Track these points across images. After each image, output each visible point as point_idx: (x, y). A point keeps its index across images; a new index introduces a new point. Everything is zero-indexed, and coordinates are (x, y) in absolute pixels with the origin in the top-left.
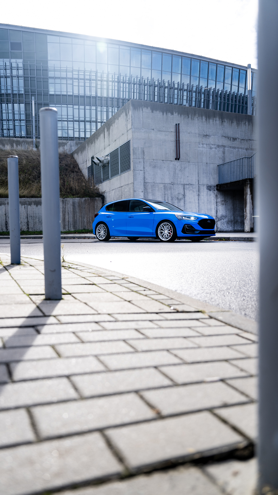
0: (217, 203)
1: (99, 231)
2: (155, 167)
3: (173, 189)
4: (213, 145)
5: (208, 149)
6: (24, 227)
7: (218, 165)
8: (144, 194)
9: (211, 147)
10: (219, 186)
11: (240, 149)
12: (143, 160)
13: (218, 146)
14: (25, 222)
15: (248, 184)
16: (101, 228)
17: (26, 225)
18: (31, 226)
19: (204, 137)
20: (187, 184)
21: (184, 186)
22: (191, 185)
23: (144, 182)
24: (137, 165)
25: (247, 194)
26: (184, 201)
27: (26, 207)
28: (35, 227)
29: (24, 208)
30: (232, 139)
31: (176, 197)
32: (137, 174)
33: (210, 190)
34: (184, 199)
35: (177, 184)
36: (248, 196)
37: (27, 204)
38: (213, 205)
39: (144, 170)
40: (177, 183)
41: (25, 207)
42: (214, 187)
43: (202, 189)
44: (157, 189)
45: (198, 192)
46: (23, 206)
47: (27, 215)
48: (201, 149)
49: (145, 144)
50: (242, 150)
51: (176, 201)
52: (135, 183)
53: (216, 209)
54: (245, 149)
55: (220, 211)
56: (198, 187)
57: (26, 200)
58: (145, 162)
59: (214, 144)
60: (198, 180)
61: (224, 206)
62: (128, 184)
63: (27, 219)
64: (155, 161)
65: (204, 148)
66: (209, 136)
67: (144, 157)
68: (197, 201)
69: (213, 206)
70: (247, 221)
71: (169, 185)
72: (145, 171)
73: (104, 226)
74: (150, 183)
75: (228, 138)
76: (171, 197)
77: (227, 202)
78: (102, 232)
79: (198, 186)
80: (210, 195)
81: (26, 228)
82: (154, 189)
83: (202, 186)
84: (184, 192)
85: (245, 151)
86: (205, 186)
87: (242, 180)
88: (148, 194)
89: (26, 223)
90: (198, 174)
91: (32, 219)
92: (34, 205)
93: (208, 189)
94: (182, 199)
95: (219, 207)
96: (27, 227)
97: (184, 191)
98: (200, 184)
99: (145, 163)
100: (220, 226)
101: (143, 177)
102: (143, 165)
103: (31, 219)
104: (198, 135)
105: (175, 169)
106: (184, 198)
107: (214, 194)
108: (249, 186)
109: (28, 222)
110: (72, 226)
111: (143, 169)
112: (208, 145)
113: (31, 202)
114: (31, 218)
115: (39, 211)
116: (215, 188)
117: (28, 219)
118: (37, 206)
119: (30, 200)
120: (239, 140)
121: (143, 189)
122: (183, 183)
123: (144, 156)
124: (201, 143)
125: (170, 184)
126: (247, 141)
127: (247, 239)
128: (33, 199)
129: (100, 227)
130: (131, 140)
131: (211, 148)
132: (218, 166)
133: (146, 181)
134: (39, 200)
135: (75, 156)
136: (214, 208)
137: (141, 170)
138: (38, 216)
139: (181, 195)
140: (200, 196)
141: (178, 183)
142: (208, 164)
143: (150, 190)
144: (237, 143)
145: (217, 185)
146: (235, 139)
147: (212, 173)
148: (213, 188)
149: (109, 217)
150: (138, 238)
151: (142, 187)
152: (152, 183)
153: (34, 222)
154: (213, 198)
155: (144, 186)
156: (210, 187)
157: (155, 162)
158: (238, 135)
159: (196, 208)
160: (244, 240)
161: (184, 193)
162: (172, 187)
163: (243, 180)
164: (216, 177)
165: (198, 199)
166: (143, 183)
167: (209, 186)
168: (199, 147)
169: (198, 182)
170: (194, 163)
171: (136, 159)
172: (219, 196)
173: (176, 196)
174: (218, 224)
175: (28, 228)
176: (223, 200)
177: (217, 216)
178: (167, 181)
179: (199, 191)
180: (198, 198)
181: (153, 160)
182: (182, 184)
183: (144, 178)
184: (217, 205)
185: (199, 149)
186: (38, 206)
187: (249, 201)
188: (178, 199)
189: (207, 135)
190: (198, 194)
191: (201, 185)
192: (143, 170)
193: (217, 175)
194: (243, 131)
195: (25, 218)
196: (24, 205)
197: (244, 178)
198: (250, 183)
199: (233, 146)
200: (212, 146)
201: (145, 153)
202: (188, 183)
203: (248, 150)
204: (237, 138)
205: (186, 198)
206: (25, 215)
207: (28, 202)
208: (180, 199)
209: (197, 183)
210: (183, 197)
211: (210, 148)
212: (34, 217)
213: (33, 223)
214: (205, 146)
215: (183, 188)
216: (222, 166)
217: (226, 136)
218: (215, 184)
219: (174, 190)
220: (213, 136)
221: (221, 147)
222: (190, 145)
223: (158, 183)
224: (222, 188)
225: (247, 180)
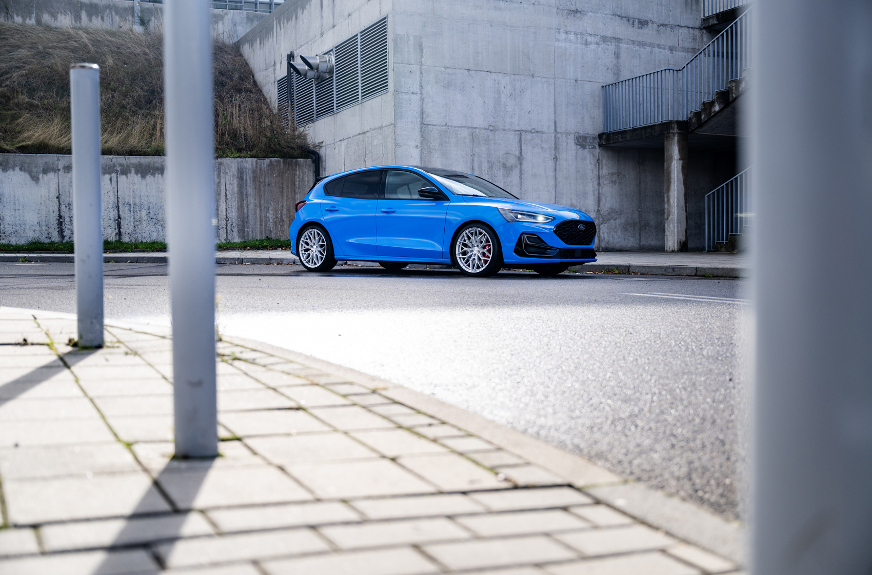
0: (599, 179)
1: (307, 247)
2: (448, 85)
3: (493, 142)
4: (591, 35)
5: (579, 45)
6: (109, 231)
7: (604, 85)
8: (422, 153)
9: (586, 39)
10: (604, 137)
11: (656, 49)
12: (418, 67)
13: (605, 39)
14: (112, 218)
15: (674, 134)
16: (313, 240)
17: (114, 225)
18: (127, 227)
19: (569, 14)
20: (526, 131)
21: (521, 134)
22: (537, 132)
23: (422, 123)
24: (403, 79)
25: (671, 158)
26: (521, 174)
27: (114, 179)
28: (138, 231)
29: (109, 182)
30: (636, 23)
31: (500, 162)
32: (404, 102)
33: (583, 147)
34: (519, 166)
35: (504, 130)
36: (673, 163)
37: (117, 172)
38: (591, 185)
39: (421, 93)
40: (502, 127)
41: (111, 180)
42: (594, 138)
43: (564, 144)
44: (454, 140)
45: (553, 152)
46: (107, 177)
47: (118, 201)
48: (562, 44)
49: (424, 26)
50: (661, 50)
51: (501, 173)
52: (399, 125)
53: (596, 193)
54: (667, 47)
55: (608, 198)
56: (555, 137)
57: (114, 160)
58: (423, 71)
59: (593, 33)
60: (555, 121)
61: (616, 186)
62: (381, 128)
63: (116, 210)
64: (448, 71)
65: (570, 41)
66: (581, 14)
67: (423, 60)
68: (551, 174)
69: (591, 187)
70: (671, 226)
71: (483, 131)
72: (424, 96)
73: (318, 234)
74: (435, 125)
75: (628, 20)
76: (489, 162)
77: (624, 176)
78: (315, 250)
79: (553, 135)
80: (584, 159)
81: (114, 234)
82: (447, 140)
83: (564, 136)
84: (521, 149)
85: (668, 52)
86: (572, 136)
87: (660, 124)
88: (430, 152)
89: (115, 220)
90: (555, 106)
91: (130, 211)
92: (137, 173)
93: (579, 145)
94: (516, 166)
95: (604, 190)
96: (117, 231)
97: (521, 146)
98: (559, 130)
99: (424, 74)
100: (606, 236)
101: (419, 109)
102: (419, 79)
103: (127, 211)
104: (555, 10)
105: (499, 93)
106: (521, 164)
107: (594, 155)
108: (676, 138)
109: (119, 217)
110: (235, 230)
111: (418, 90)
112: (579, 36)
113: (128, 166)
114: (127, 207)
115: (149, 191)
116: (596, 141)
117: (119, 211)
118: (143, 177)
119: (124, 162)
120: (655, 25)
121: (419, 139)
122: (517, 128)
123: (422, 56)
124: (562, 30)
125: (485, 129)
126: (672, 28)
127: (671, 270)
128: (134, 160)
129: (309, 236)
130: (390, 16)
131: (587, 44)
132: (603, 87)
133: (427, 120)
134: (149, 162)
135: (246, 50)
136: (593, 191)
137: (412, 93)
138: (145, 203)
139: (513, 156)
140: (558, 162)
141: (506, 128)
142: (579, 82)
143: (435, 144)
144: (648, 34)
145: (600, 136)
146: (643, 23)
147: (589, 104)
148: (591, 141)
151: (417, 134)
152: (443, 126)
153: (137, 219)
154: (590, 167)
155: (422, 132)
156: (584, 138)
157: (449, 74)
158: (653, 14)
159: (548, 191)
160: (665, 273)
161: (521, 153)
162: (491, 137)
163: (662, 124)
164: (598, 113)
165: (554, 168)
166: (419, 126)
167: (580, 137)
168: (558, 40)
169: (555, 125)
170: (544, 80)
171: (402, 63)
172: (604, 162)
173: (500, 159)
174: (601, 232)
175: (119, 234)
176: (615, 171)
177: (598, 211)
178: (479, 121)
179: (556, 148)
180: (554, 165)
181: (443, 69)
182: (515, 131)
183: (422, 112)
184: (599, 184)
185: (556, 44)
186: (148, 177)
187: (677, 176)
188: (504, 166)
189: (576, 11)
190: (553, 156)
191: (561, 133)
192: (419, 92)
193: (601, 109)
194: (664, 4)
195: (110, 206)
196: (110, 173)
197: (665, 120)
198: (679, 133)
199: (640, 39)
200: (589, 39)
201: (425, 51)
202: (529, 128)
203: (676, 51)
204: (648, 19)
205: (525, 166)
206: (113, 199)
207: (121, 165)
208: (511, 168)
209: (553, 128)
210: (518, 162)
211: (584, 42)
212: (135, 204)
213: (132, 220)
214: (572, 37)
215: (517, 140)
216: (614, 88)
217: (623, 15)
218: (597, 133)
219: (495, 143)
220: (592, 14)
221: (611, 42)
222: (535, 33)
223: (455, 127)
224: (612, 142)
225: (673, 125)
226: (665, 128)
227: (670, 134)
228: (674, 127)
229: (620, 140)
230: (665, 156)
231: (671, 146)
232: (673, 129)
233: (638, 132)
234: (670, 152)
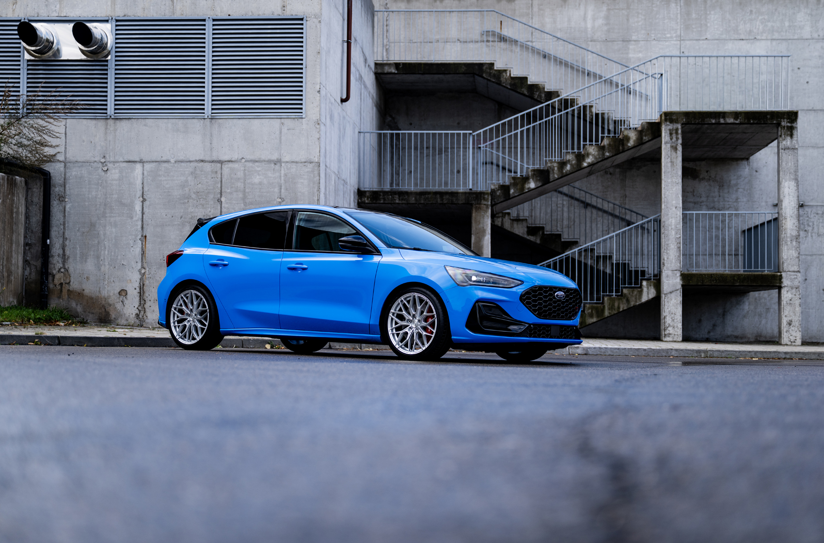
1: (181, 317)
2: (331, 117)
3: (338, 192)
10: (368, 194)
12: (325, 91)
13: (359, 76)
15: (487, 206)
16: (190, 305)
21: (344, 184)
22: (347, 183)
23: (325, 164)
24: (322, 106)
25: (483, 232)
32: (323, 134)
36: (486, 237)
40: (340, 175)
42: (356, 195)
43: (352, 200)
44: (331, 188)
49: (327, 39)
56: (350, 191)
58: (326, 97)
60: (350, 171)
62: (278, 162)
64: (331, 99)
65: (354, 75)
66: (356, 43)
67: (326, 82)
71: (337, 178)
73: (197, 297)
78: (193, 319)
79: (349, 188)
83: (352, 189)
87: (465, 193)
88: (326, 201)
97: (343, 200)
98: (351, 182)
99: (326, 101)
101: (325, 146)
102: (325, 107)
105: (340, 131)
108: (488, 211)
111: (325, 120)
116: (357, 198)
121: (324, 184)
123: (326, 78)
129: (184, 301)
132: (359, 133)
133: (326, 160)
137: (324, 124)
143: (327, 192)
144: (366, 74)
145: (362, 192)
149: (217, 264)
150: (322, 342)
151: (324, 178)
157: (331, 103)
163: (469, 193)
164: (357, 164)
166: (325, 167)
167: (354, 192)
169: (350, 176)
171: (322, 84)
178: (336, 165)
181: (330, 96)
182: (343, 180)
191: (351, 186)
193: (358, 159)
198: (491, 206)
201: (327, 71)
209: (349, 179)
211: (356, 77)
215: (343, 192)
217: (363, 50)
218: (357, 188)
223: (332, 171)
224: (382, 202)
225: (486, 196)
226: (474, 198)
227: (482, 205)
228: (488, 199)
229: (397, 201)
230: (473, 229)
231: (483, 218)
232: (487, 200)
233: (430, 196)
234: (481, 225)
